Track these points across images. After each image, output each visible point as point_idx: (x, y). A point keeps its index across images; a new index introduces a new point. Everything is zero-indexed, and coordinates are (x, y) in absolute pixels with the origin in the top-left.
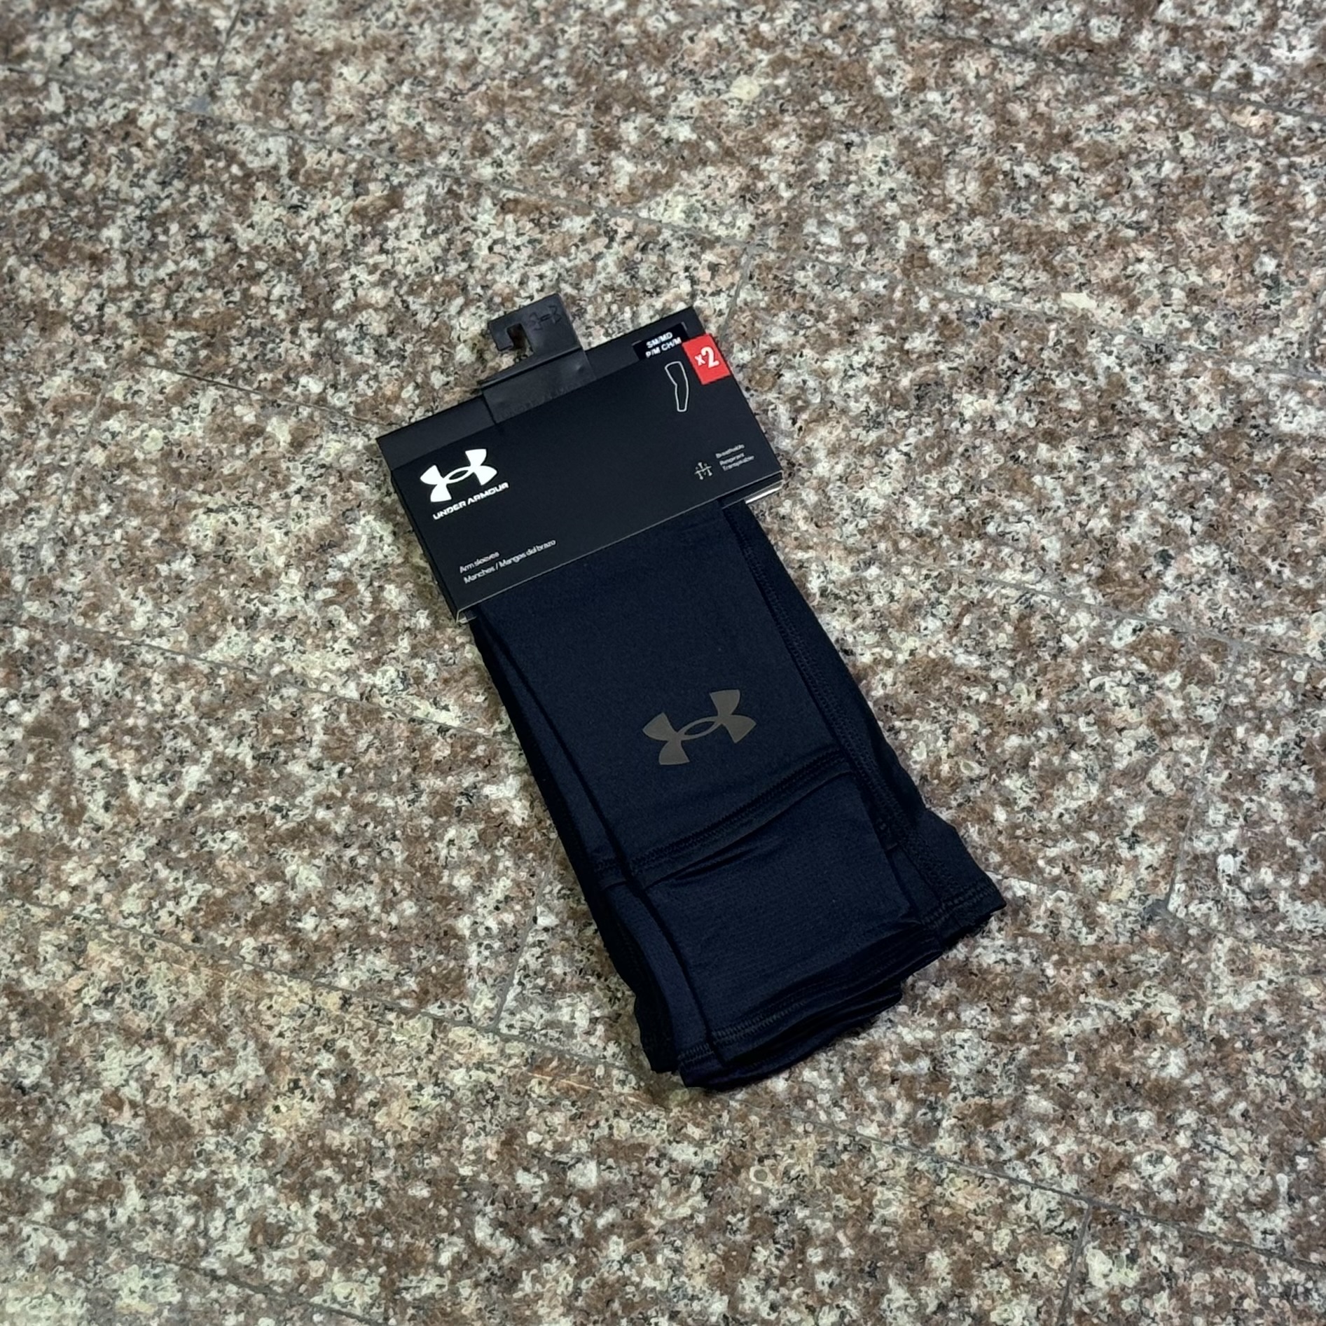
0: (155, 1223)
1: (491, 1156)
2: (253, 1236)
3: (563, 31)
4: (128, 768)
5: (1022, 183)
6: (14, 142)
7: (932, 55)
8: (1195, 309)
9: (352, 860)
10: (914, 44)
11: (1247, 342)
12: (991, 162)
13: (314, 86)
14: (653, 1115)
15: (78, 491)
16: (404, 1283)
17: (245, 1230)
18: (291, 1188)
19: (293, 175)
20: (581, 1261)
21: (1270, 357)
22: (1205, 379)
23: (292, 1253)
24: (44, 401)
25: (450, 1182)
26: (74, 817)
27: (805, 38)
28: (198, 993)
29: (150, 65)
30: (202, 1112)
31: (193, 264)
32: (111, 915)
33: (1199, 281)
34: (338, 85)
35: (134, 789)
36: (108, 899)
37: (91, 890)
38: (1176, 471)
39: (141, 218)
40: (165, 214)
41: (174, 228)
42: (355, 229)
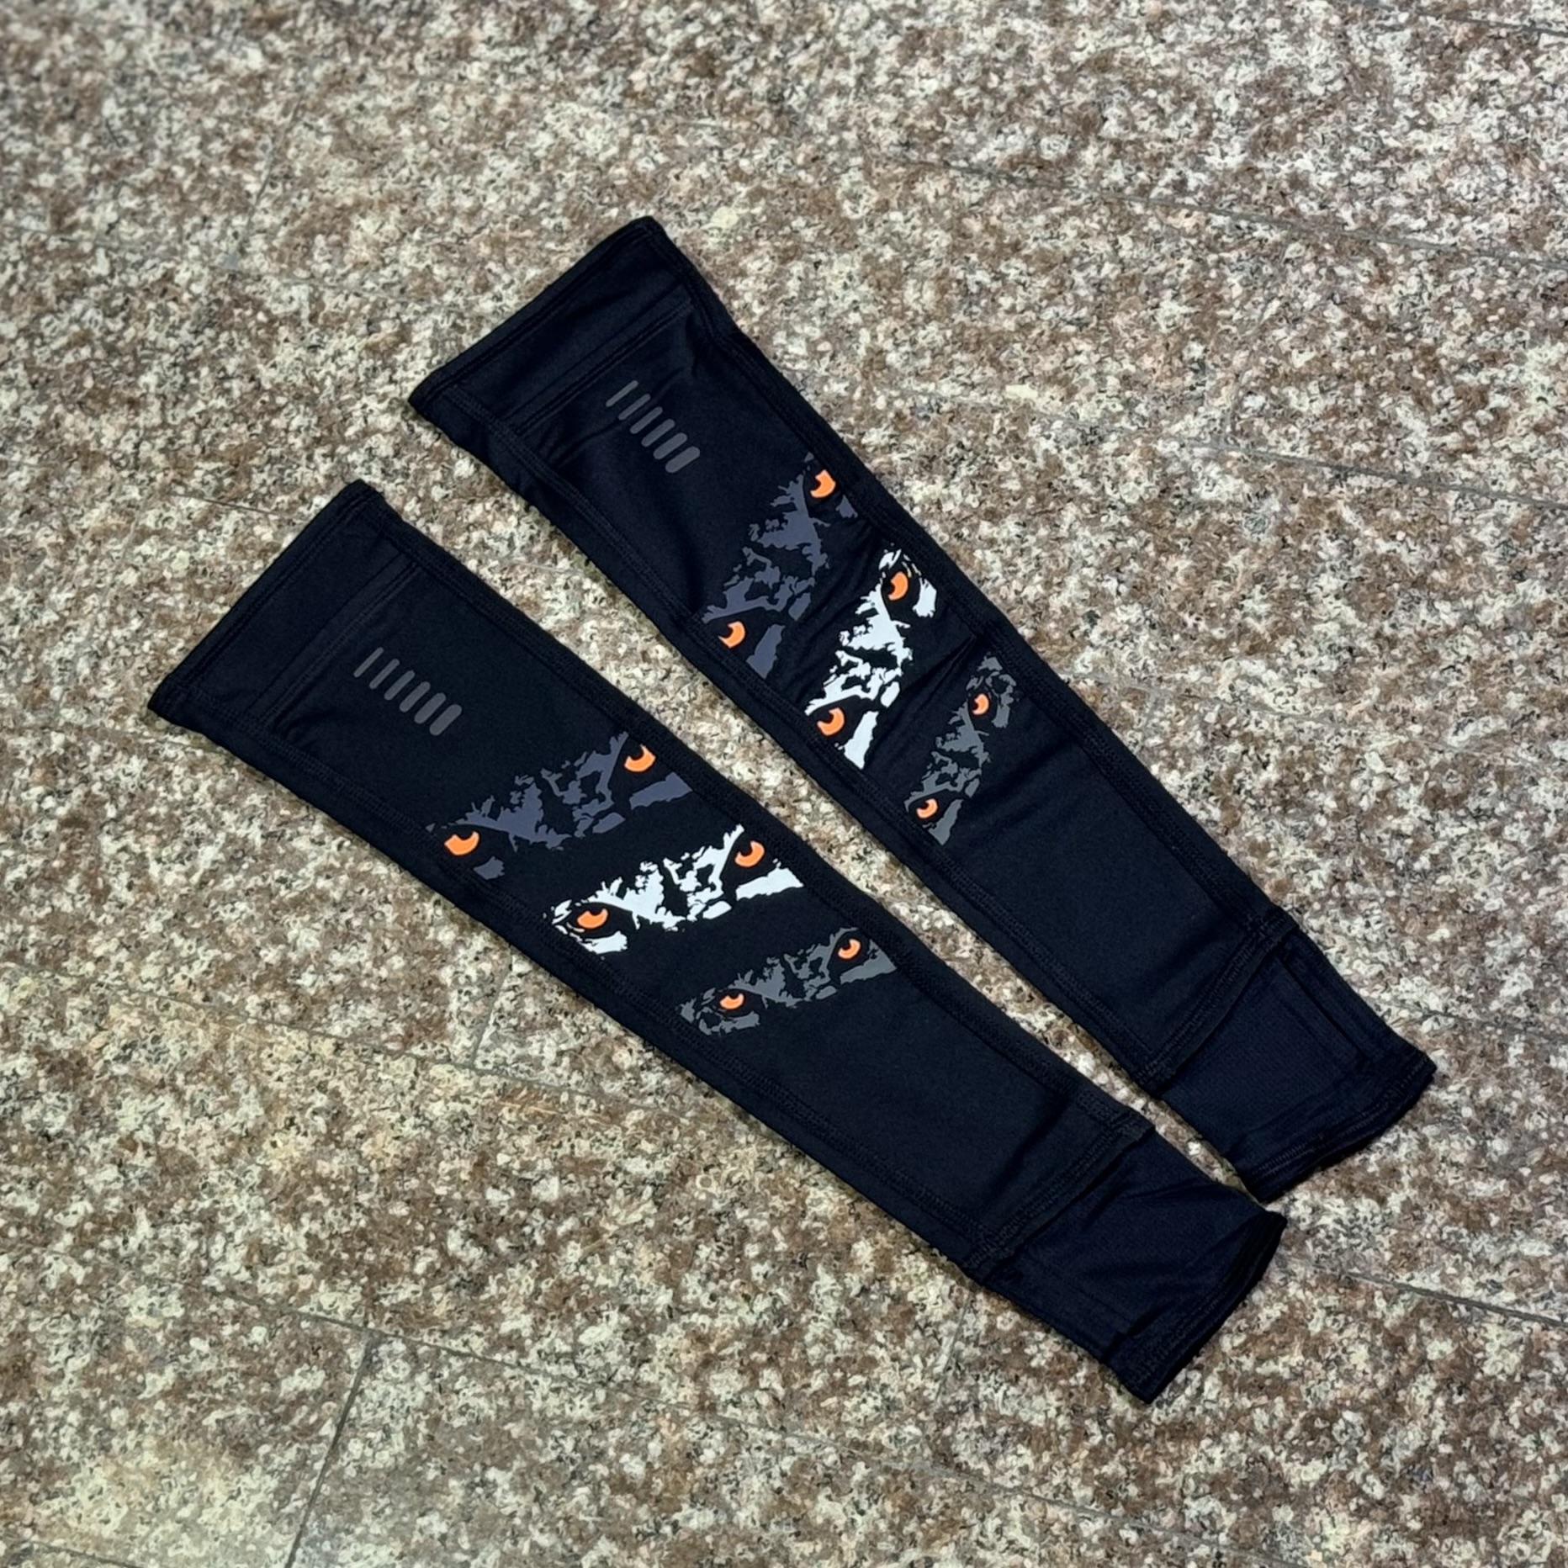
0: (162, 1248)
1: (464, 1176)
2: (249, 1255)
3: (561, 177)
4: (150, 852)
5: (974, 289)
6: (63, 303)
7: (895, 179)
8: (1128, 394)
9: (348, 922)
10: (880, 170)
11: (1172, 421)
12: (946, 272)
13: (334, 238)
14: (611, 1134)
15: (112, 610)
16: (384, 1291)
17: (243, 1251)
18: (284, 1212)
19: (313, 318)
20: (541, 1264)
21: (1194, 433)
22: (1134, 456)
23: (284, 1270)
24: (84, 532)
25: (427, 1201)
26: (100, 896)
27: (781, 170)
28: (207, 1046)
29: (187, 228)
30: (207, 1149)
31: (221, 402)
32: (131, 981)
33: (1132, 369)
34: (356, 236)
35: (154, 869)
36: (128, 967)
37: (114, 959)
38: (1104, 539)
39: (175, 365)
40: (197, 359)
41: (204, 371)
42: (368, 363)
